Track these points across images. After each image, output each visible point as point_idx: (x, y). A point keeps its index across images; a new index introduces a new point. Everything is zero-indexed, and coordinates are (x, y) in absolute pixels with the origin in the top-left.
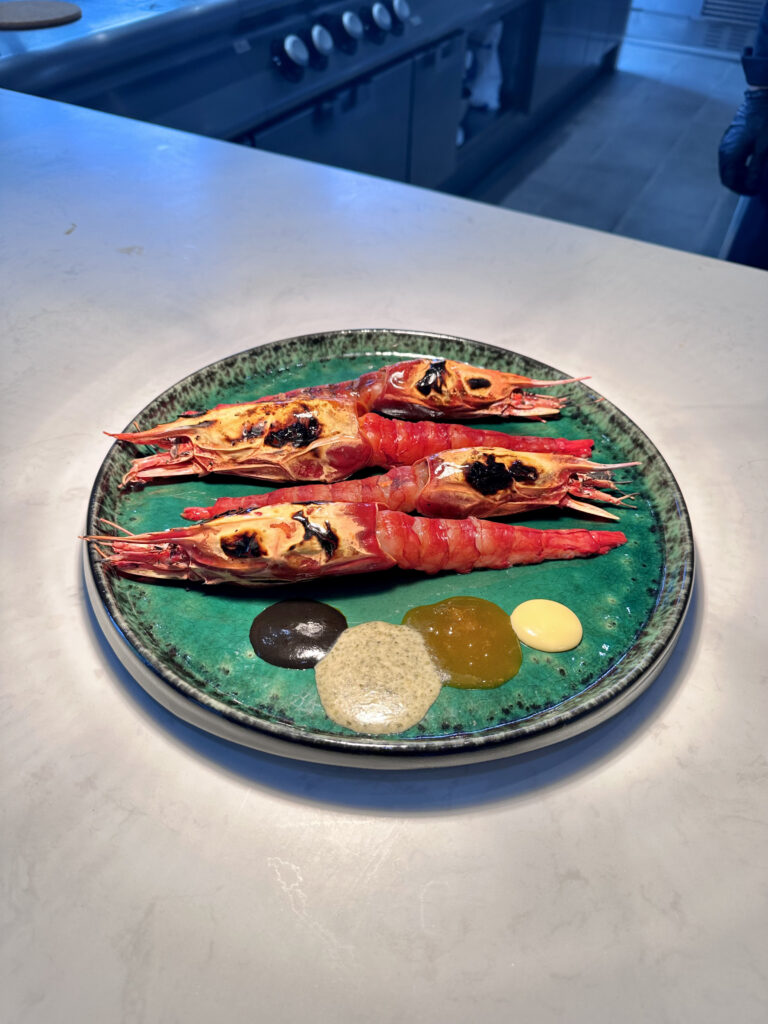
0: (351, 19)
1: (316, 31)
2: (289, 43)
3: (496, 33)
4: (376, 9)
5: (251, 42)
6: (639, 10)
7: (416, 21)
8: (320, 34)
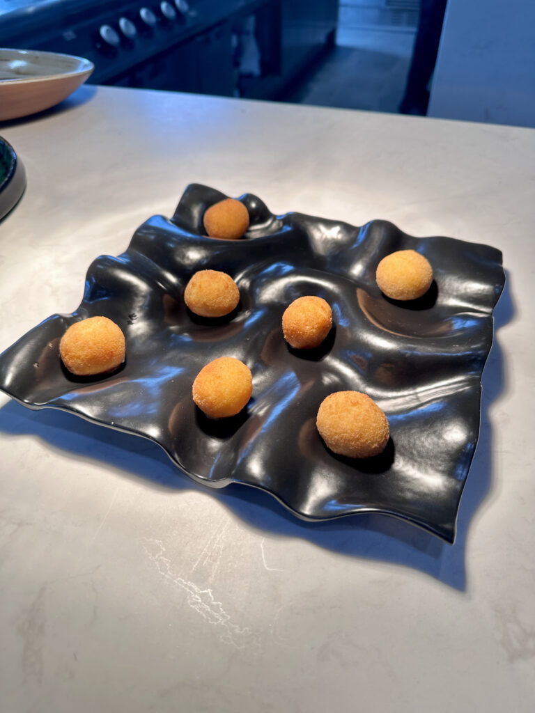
0: (147, 13)
1: (122, 22)
2: (104, 31)
3: (251, 23)
4: (164, 6)
5: (76, 32)
6: (346, 5)
7: (193, 14)
8: (126, 24)
